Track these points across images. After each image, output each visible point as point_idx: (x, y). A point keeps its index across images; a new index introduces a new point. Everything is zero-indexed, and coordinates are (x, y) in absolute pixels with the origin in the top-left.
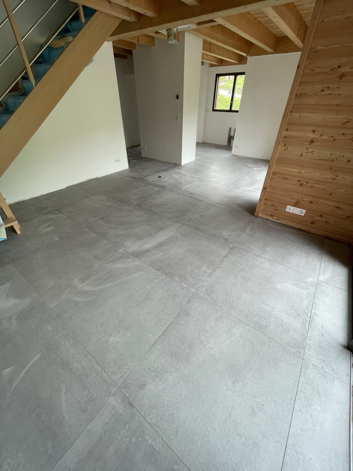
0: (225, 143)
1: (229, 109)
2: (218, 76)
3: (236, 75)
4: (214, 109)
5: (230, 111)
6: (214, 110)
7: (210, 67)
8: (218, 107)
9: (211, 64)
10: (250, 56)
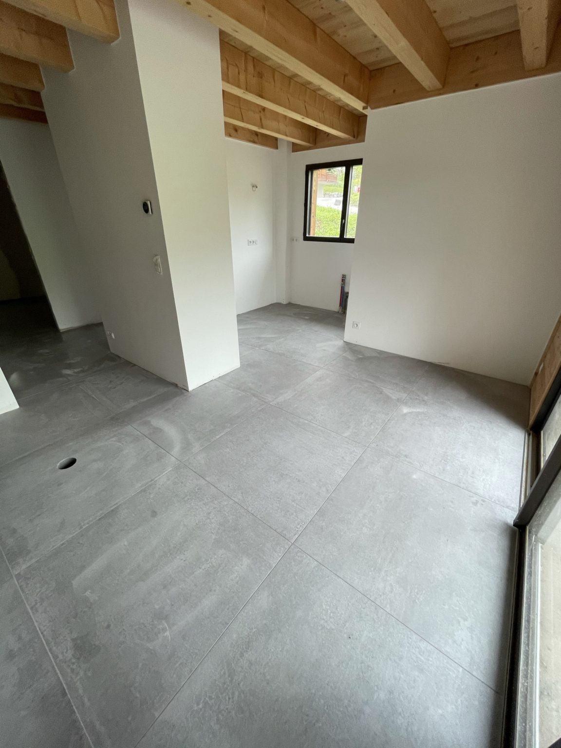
0: (335, 306)
1: (338, 236)
2: (311, 169)
3: (348, 164)
4: (307, 235)
5: (342, 239)
6: (306, 239)
7: (293, 152)
8: (315, 232)
9: (294, 144)
10: (372, 109)
